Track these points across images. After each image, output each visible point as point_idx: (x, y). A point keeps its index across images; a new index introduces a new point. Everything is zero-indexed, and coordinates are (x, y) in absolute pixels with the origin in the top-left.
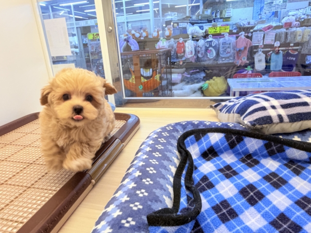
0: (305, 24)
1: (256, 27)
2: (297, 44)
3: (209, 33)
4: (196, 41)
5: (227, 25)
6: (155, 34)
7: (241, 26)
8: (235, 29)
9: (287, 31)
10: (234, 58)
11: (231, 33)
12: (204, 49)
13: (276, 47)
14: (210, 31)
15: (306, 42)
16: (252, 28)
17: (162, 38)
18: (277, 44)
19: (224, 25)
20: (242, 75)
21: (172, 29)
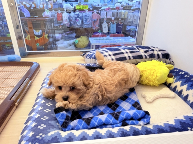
0: (126, 8)
1: (102, 7)
2: (122, 19)
3: (77, 9)
4: (69, 13)
5: (87, 5)
6: (41, 6)
7: (94, 6)
8: (91, 8)
9: (118, 11)
10: (92, 25)
11: (89, 10)
12: (74, 18)
13: (113, 20)
14: (77, 7)
15: (126, 18)
16: (100, 8)
17: (46, 10)
18: (113, 18)
19: (85, 5)
20: (96, 35)
21: (53, 4)
